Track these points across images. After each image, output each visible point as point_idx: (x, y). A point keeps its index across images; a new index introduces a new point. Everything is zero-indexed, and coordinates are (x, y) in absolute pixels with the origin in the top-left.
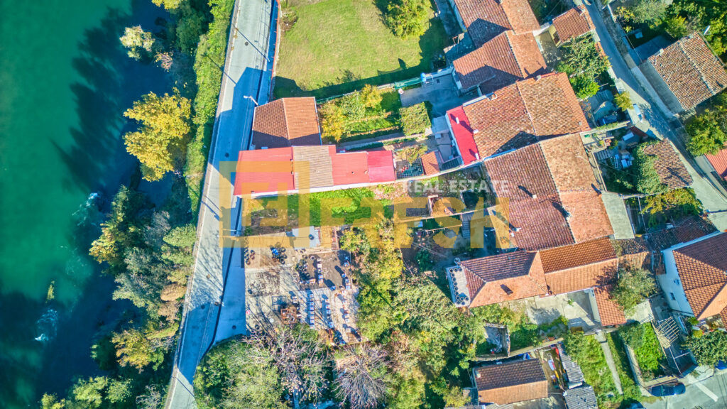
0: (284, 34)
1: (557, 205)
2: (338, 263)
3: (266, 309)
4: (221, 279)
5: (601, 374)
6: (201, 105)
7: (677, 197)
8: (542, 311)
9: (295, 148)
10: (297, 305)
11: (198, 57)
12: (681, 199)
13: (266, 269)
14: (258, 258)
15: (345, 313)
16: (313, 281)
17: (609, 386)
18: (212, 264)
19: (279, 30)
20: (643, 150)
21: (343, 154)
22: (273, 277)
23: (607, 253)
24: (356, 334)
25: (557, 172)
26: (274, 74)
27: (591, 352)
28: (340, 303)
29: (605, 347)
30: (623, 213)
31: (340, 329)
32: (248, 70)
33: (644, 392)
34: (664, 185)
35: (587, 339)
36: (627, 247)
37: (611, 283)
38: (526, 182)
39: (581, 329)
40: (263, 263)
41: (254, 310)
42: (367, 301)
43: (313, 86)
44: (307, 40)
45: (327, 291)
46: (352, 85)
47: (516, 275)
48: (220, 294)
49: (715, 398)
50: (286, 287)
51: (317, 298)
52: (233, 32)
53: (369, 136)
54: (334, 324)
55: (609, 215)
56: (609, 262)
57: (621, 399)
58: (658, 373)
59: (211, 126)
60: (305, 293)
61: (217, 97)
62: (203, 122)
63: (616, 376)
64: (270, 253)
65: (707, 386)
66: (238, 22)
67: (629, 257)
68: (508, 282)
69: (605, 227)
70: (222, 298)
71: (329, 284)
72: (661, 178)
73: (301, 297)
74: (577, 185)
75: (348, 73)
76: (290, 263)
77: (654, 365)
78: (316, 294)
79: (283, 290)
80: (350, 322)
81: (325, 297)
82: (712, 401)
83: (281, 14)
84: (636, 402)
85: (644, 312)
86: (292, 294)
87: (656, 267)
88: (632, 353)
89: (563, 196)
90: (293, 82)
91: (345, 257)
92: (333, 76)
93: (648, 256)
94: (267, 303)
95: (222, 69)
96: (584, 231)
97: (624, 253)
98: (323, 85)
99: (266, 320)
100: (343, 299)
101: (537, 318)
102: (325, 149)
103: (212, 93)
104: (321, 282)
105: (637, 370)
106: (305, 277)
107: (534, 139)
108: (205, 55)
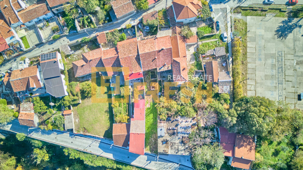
0: (89, 133)
1: (160, 51)
2: (170, 122)
3: (183, 148)
4: (170, 164)
5: (211, 44)
6: (109, 165)
8: (191, 59)
9: (130, 132)
10: (183, 137)
11: (92, 165)
12: (161, 14)
13: (170, 147)
14: (166, 149)
15: (186, 121)
16: (175, 131)
17: (215, 43)
18: (166, 166)
19: (87, 134)
20: (145, 23)
21: (134, 116)
22: (173, 144)
23: (175, 38)
24: (193, 119)
25: (149, 50)
26: (103, 137)
27: (205, 46)
28: (183, 123)
29: (203, 42)
31: (191, 124)
32: (99, 147)
33: (218, 33)
34: (156, 18)
35: (201, 47)
36: (174, 32)
37: (185, 38)
38: (151, 59)
39: (197, 48)
40: (168, 148)
41: (183, 152)
42: (183, 114)
43: (108, 124)
44: (92, 124)
45: (179, 127)
46: (110, 110)
47: (179, 66)
49: (221, 13)
50: (176, 140)
51: (181, 130)
52: (85, 151)
53: (128, 107)
54: (190, 126)
55: (164, 36)
56: (178, 38)
57: (219, 40)
58: (212, 28)
59: (118, 162)
60: (179, 134)
61: (108, 159)
62: (115, 165)
63: (212, 40)
64: (164, 145)
65: (217, 15)
66: (82, 149)
67: (177, 32)
68: (181, 69)
69: (167, 38)
70: (177, 164)
71: (177, 125)
72: (154, 19)
73: (180, 136)
74: (154, 44)
75: (106, 112)
76: (169, 138)
77: (210, 29)
78: (180, 130)
80: (189, 120)
81: (181, 127)
83: (82, 133)
84: (221, 35)
85: (194, 30)
86: (179, 138)
87: (181, 25)
88: (206, 35)
90: (106, 131)
91: (168, 119)
92: (106, 117)
93: (177, 26)
94: (181, 147)
95: (98, 156)
96: (168, 44)
98: (109, 121)
99: (187, 148)
101: (193, 60)
102: (132, 122)
103: (106, 161)
104: (176, 128)
105: (211, 34)
106: (174, 134)
107: (138, 55)
108: (92, 162)
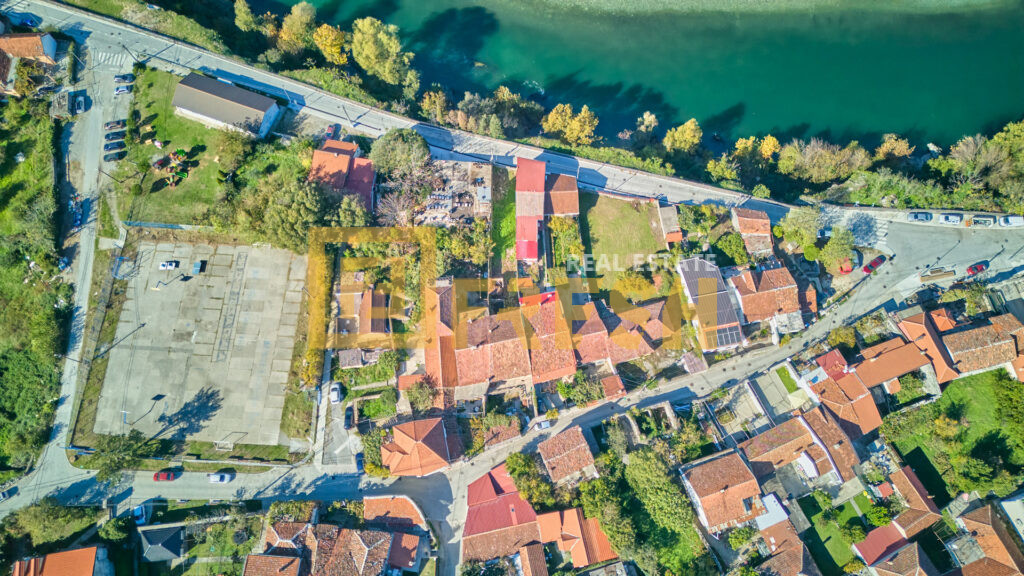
0: (628, 202)
2: (467, 216)
3: (444, 171)
4: (468, 152)
5: (367, 377)
6: (585, 150)
7: (479, 440)
9: (543, 193)
10: (444, 190)
11: (618, 150)
12: (477, 442)
13: (469, 173)
14: (477, 170)
15: (434, 219)
16: (457, 200)
17: (358, 381)
18: (478, 148)
19: (631, 200)
20: (516, 420)
21: (537, 225)
22: (464, 177)
23: (446, 383)
24: (421, 223)
25: (504, 346)
26: (600, 194)
27: (382, 374)
28: (441, 215)
29: (385, 384)
30: (472, 395)
31: (425, 215)
32: (606, 179)
33: (349, 404)
34: (488, 429)
35: (391, 371)
36: (448, 395)
37: (428, 381)
39: (399, 371)
40: (473, 173)
41: (444, 165)
42: (440, 231)
43: (591, 218)
44: (624, 217)
45: (450, 208)
46: (587, 242)
48: (459, 150)
49: (337, 452)
50: (456, 184)
51: (446, 201)
52: (634, 172)
53: (551, 249)
54: (428, 211)
55: (472, 386)
56: (440, 381)
57: (348, 387)
58: (361, 411)
59: (570, 153)
60: (451, 195)
61: (588, 158)
62: (573, 149)
63: (364, 387)
64: (479, 177)
65: (346, 448)
66: (639, 174)
67: (442, 396)
69: (464, 380)
70: (456, 152)
71: (454, 210)
72: (494, 428)
73: (449, 192)
74: (494, 363)
75: (597, 241)
76: (471, 188)
77: (366, 412)
78: (448, 202)
79: (454, 183)
80: (428, 221)
81: (446, 207)
82: (335, 449)
83: (643, 202)
84: (344, 397)
85: (404, 407)
86: (451, 188)
87: (432, 413)
88: (377, 397)
89: (488, 346)
90: (594, 205)
91: (470, 220)
92: (594, 232)
93: (440, 410)
94: (448, 173)
95: (607, 162)
96: (463, 360)
97: (445, 394)
98: (590, 224)
99: (437, 171)
100: (443, 218)
102: (541, 212)
103: (591, 156)
104: (456, 205)
105: (365, 398)
106: (460, 196)
108: (619, 154)
